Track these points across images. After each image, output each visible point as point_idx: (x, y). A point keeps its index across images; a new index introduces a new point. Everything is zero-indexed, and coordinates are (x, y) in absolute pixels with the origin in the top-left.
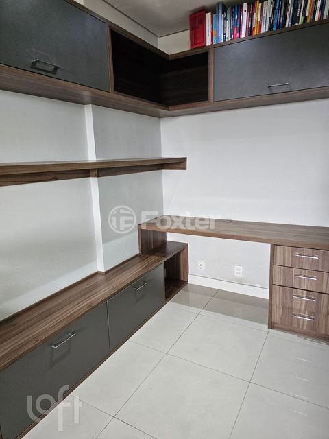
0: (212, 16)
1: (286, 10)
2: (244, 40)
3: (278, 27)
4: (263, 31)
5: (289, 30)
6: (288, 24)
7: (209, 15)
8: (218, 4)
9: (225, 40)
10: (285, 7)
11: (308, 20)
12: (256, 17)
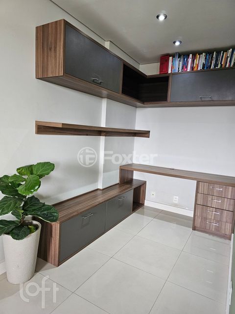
0: (172, 58)
1: (212, 60)
2: (189, 72)
3: (207, 68)
4: (199, 69)
5: (213, 70)
6: (212, 67)
7: (171, 58)
8: (176, 53)
9: (178, 71)
10: (211, 59)
11: (223, 66)
12: (196, 62)
